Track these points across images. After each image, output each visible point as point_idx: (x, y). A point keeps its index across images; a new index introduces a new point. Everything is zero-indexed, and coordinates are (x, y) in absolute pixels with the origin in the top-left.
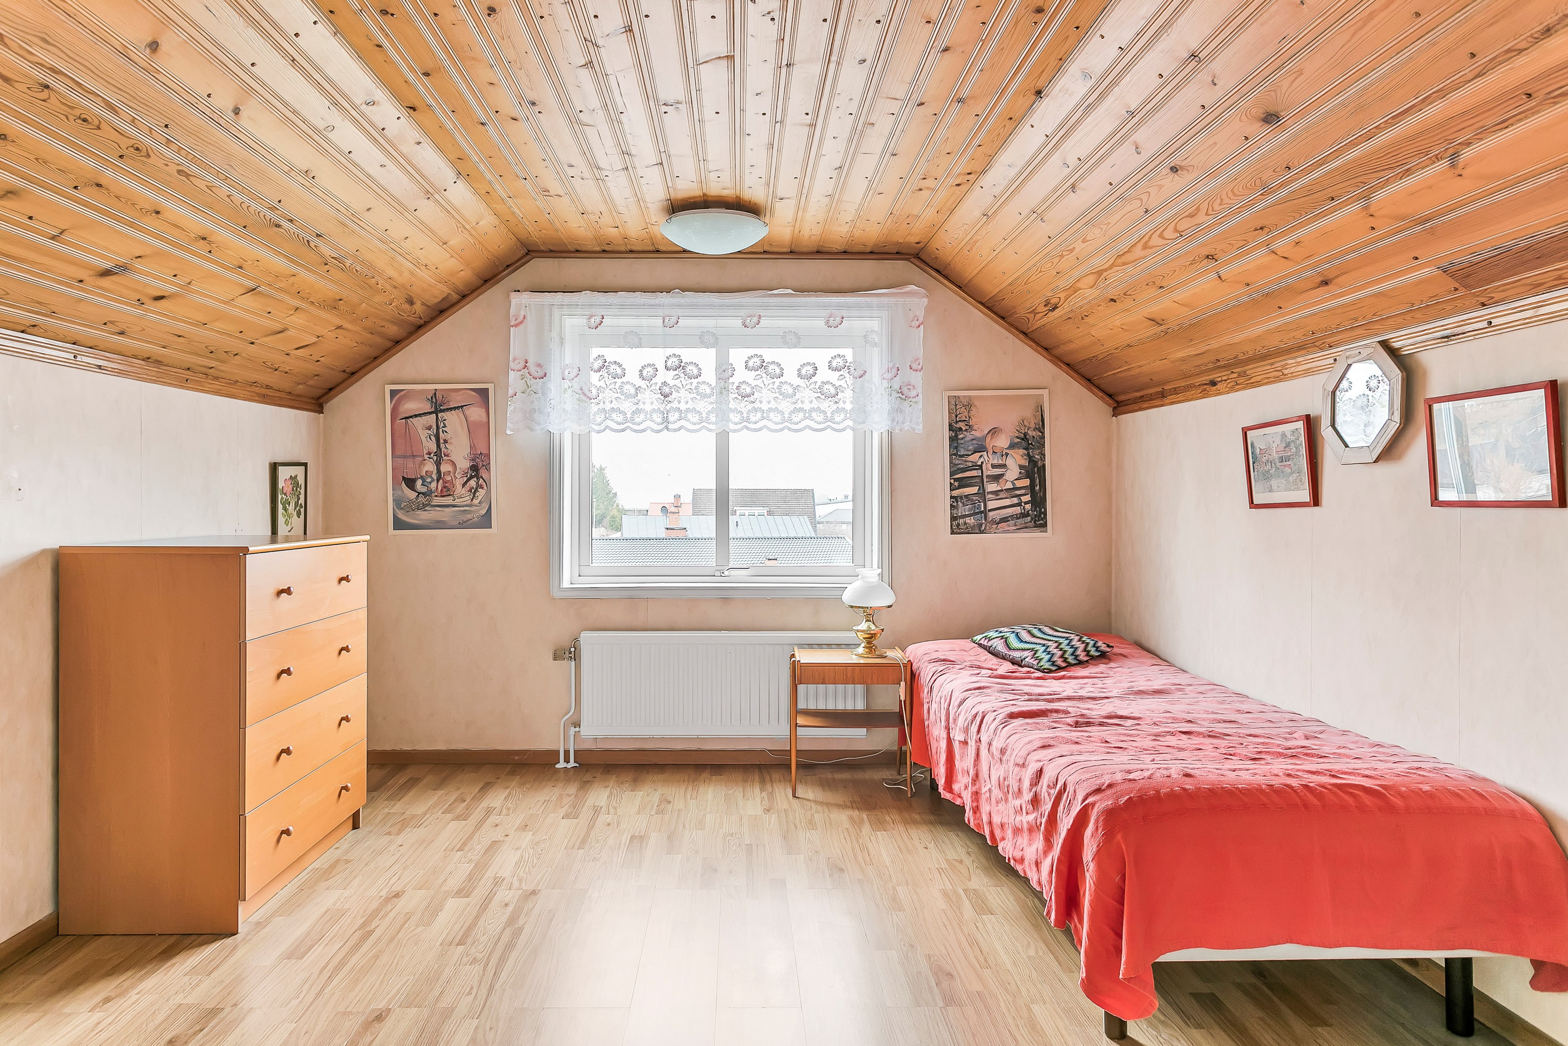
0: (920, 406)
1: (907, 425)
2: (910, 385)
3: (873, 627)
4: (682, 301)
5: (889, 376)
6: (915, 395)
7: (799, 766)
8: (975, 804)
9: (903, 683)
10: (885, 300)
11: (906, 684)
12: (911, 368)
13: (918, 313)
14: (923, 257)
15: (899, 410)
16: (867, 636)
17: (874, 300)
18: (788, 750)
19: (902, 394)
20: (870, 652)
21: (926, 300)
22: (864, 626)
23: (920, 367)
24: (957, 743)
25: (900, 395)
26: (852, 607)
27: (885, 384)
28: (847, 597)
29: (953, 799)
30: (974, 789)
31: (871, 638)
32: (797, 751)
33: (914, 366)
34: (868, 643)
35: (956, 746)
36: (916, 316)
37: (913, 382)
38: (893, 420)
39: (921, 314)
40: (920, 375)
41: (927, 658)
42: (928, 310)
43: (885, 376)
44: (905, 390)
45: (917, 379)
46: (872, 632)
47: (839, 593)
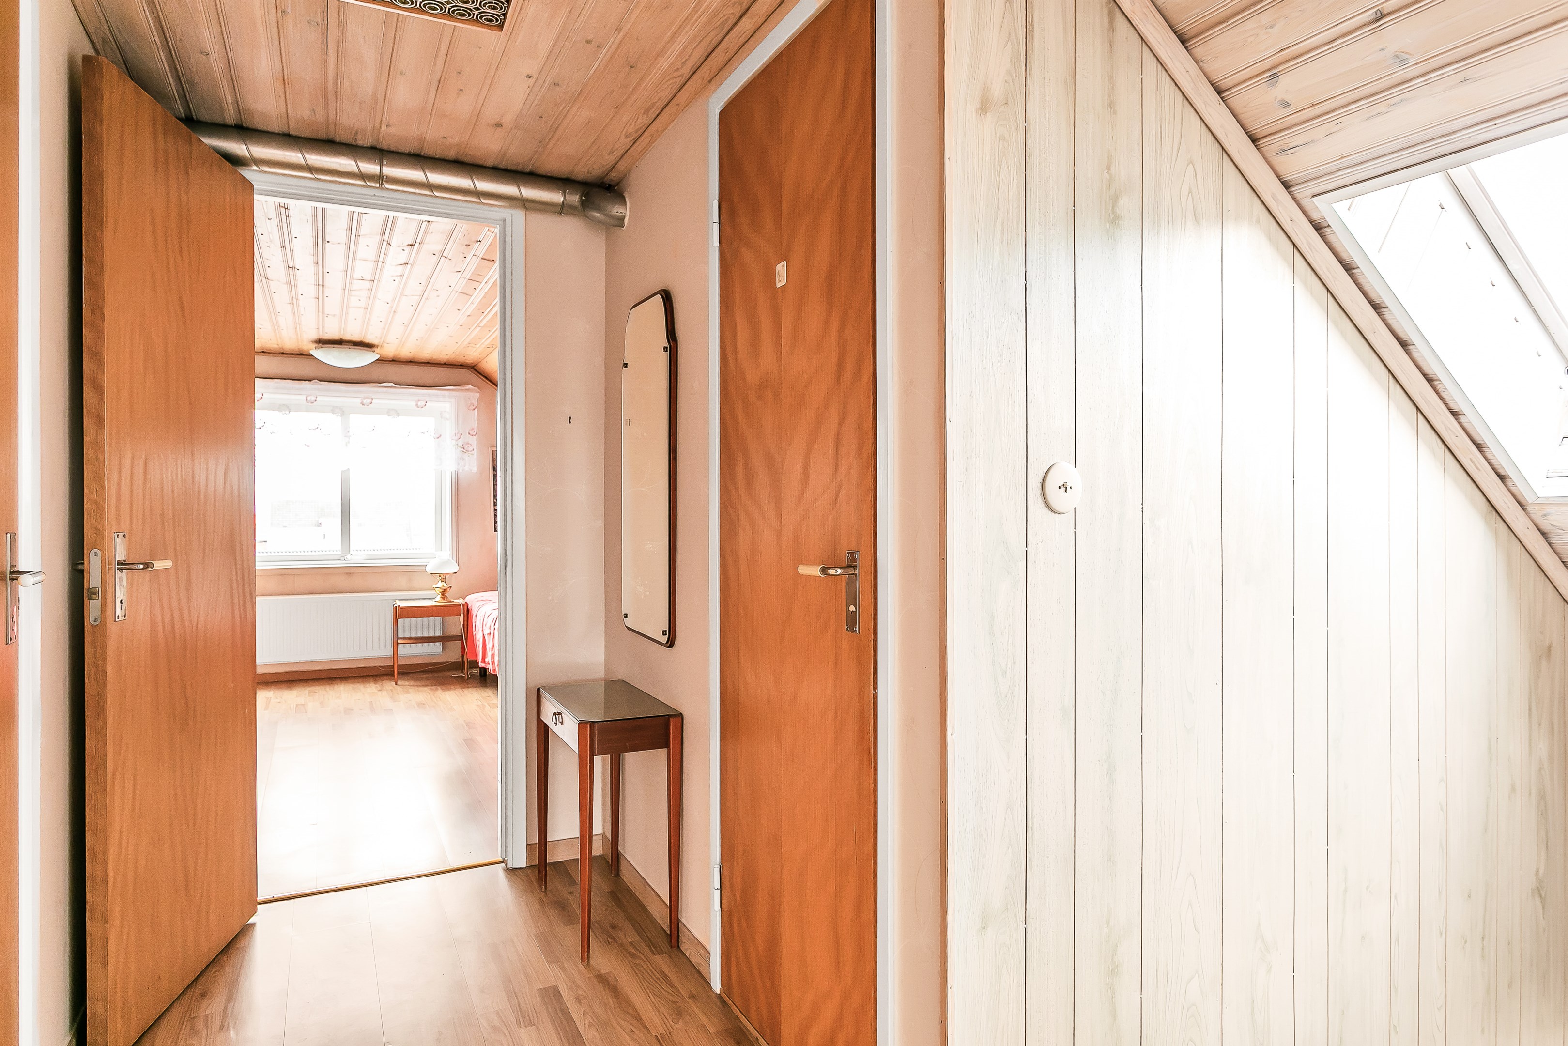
0: (475, 456)
1: (467, 468)
2: (468, 444)
3: (445, 585)
4: (319, 387)
5: (456, 438)
6: (472, 449)
7: (399, 673)
8: (492, 660)
9: (462, 615)
10: (453, 393)
11: (464, 615)
12: (469, 434)
13: (473, 402)
14: (476, 369)
15: (462, 459)
16: (441, 591)
17: (446, 393)
18: (391, 666)
19: (464, 449)
20: (444, 599)
21: (478, 394)
22: (440, 584)
23: (475, 433)
24: (487, 635)
25: (463, 450)
26: (432, 574)
27: (454, 442)
28: (429, 569)
29: (486, 666)
30: (492, 653)
31: (443, 592)
32: (398, 665)
33: (471, 433)
34: (443, 595)
35: (486, 637)
36: (471, 403)
37: (470, 442)
38: (458, 464)
39: (475, 402)
40: (475, 438)
41: (476, 600)
42: (480, 400)
43: (453, 438)
44: (466, 447)
45: (473, 441)
46: (445, 588)
47: (424, 568)
